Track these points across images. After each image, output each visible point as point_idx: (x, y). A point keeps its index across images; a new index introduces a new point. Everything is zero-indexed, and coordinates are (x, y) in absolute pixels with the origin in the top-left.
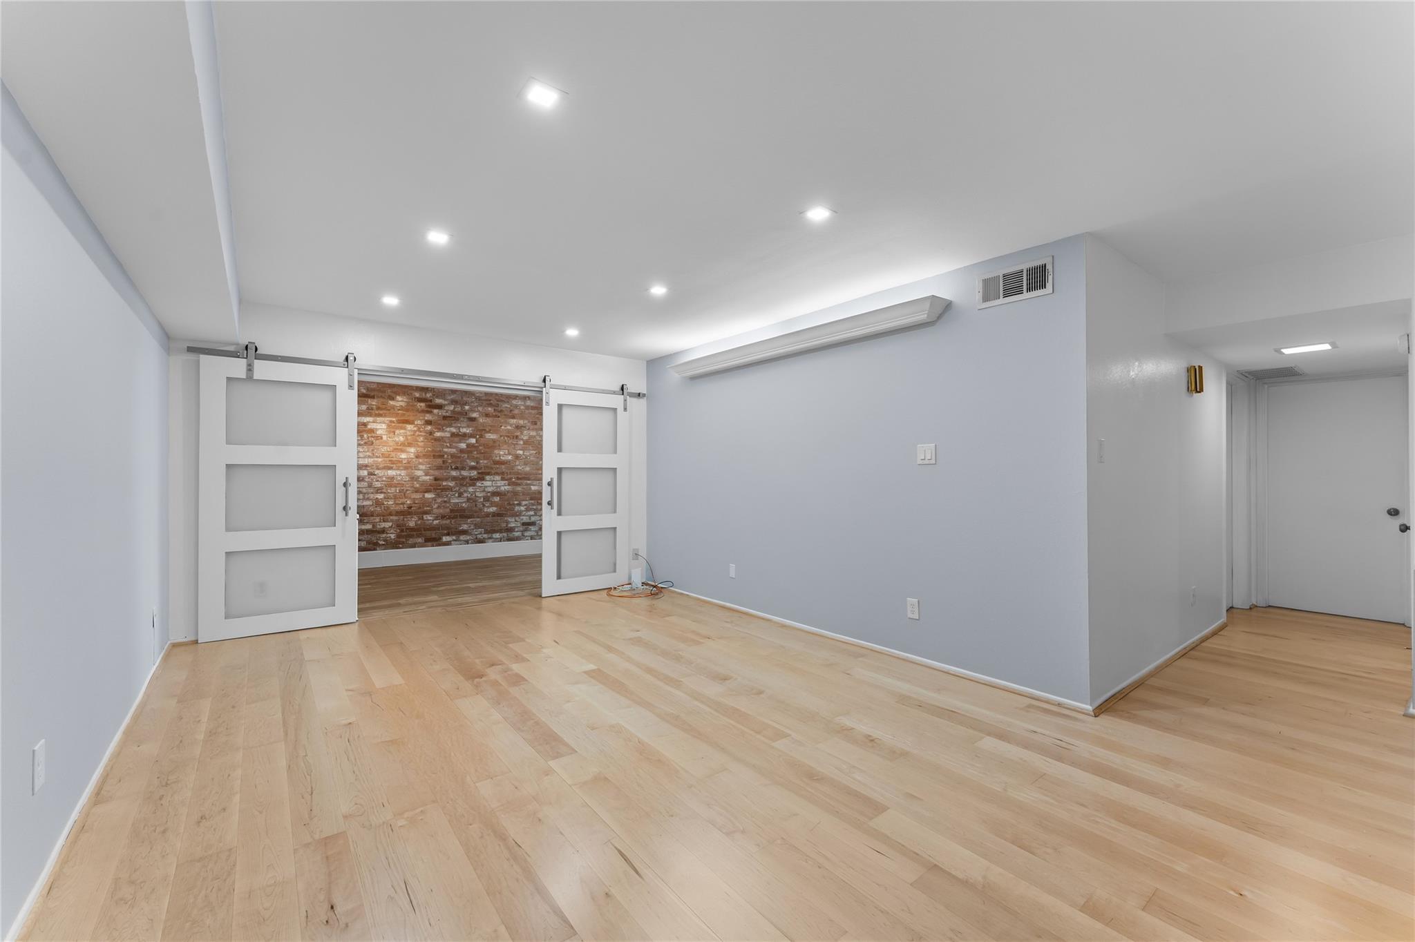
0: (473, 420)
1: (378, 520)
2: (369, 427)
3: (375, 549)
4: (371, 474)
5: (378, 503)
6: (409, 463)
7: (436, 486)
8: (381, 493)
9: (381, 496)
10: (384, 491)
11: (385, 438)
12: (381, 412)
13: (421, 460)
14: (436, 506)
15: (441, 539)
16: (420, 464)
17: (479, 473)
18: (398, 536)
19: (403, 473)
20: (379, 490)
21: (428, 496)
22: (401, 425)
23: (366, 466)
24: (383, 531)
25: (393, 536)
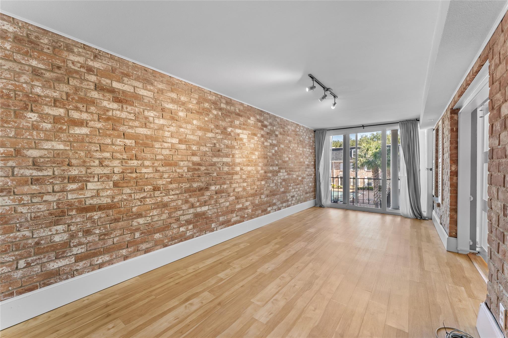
0: (276, 136)
1: (244, 201)
2: (240, 136)
3: (243, 221)
4: (241, 169)
5: (244, 189)
6: (256, 162)
7: (265, 178)
8: (246, 182)
9: (245, 184)
10: (247, 180)
11: (246, 144)
12: (245, 127)
13: (260, 160)
14: (265, 189)
15: (267, 209)
16: (260, 162)
17: (279, 168)
18: (252, 211)
19: (253, 168)
20: (244, 181)
21: (263, 183)
22: (252, 136)
23: (239, 164)
24: (246, 208)
25: (250, 211)
